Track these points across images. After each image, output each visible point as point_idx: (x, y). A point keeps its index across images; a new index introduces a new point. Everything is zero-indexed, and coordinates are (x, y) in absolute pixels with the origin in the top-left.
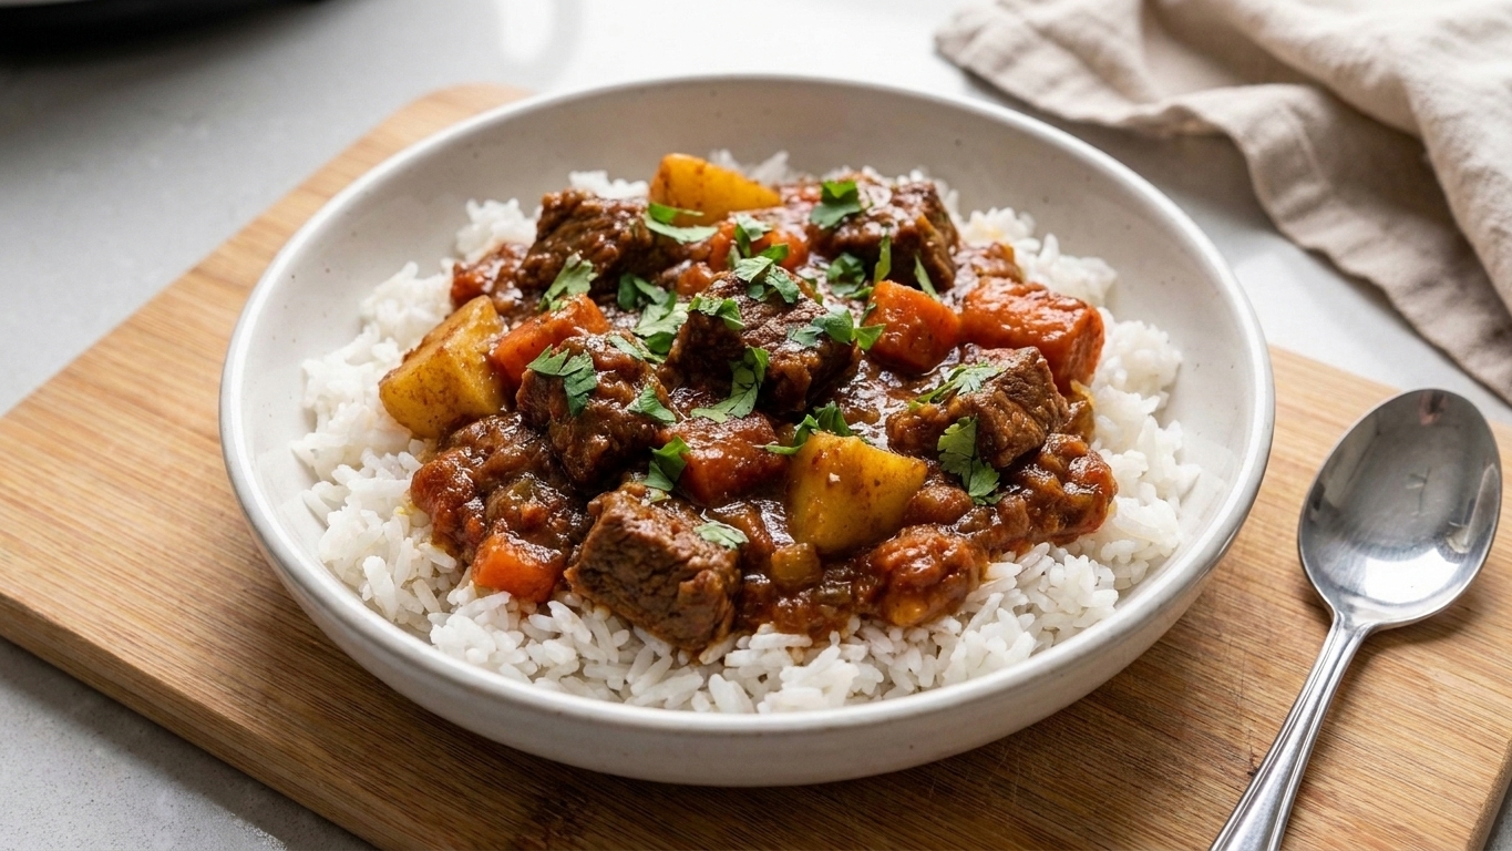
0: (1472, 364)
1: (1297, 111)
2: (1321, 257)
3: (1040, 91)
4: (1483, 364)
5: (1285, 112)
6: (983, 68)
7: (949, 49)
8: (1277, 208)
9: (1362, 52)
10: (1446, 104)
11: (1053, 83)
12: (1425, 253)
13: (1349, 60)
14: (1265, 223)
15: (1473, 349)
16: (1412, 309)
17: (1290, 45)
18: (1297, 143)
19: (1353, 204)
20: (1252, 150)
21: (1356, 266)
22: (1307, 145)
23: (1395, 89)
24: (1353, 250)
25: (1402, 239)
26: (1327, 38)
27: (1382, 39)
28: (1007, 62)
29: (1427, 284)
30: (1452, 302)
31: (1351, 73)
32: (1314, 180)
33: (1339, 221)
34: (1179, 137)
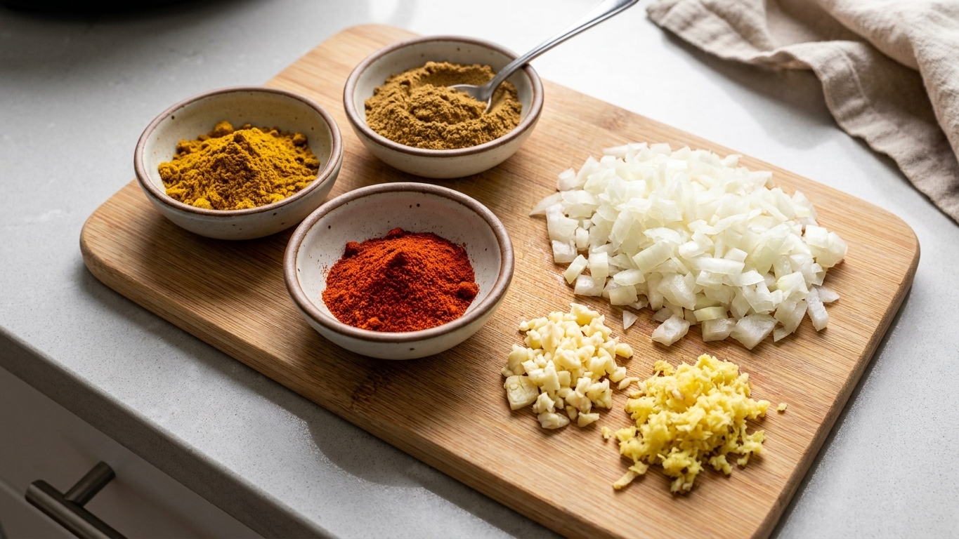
0: (942, 204)
1: (850, 55)
2: (860, 141)
3: (705, 42)
4: (949, 205)
5: (845, 57)
6: (673, 28)
7: (654, 16)
8: (838, 113)
9: (887, 22)
10: (934, 52)
11: (714, 37)
12: (920, 140)
13: (882, 25)
14: (831, 121)
15: (943, 196)
16: (910, 172)
17: (849, 17)
18: (851, 74)
19: (882, 111)
20: (824, 78)
21: (880, 147)
22: (856, 76)
23: (905, 44)
24: (880, 138)
25: (908, 132)
26: (870, 13)
27: (900, 14)
28: (688, 24)
29: (919, 158)
30: (934, 169)
31: (882, 33)
32: (861, 97)
33: (874, 120)
34: (785, 70)
